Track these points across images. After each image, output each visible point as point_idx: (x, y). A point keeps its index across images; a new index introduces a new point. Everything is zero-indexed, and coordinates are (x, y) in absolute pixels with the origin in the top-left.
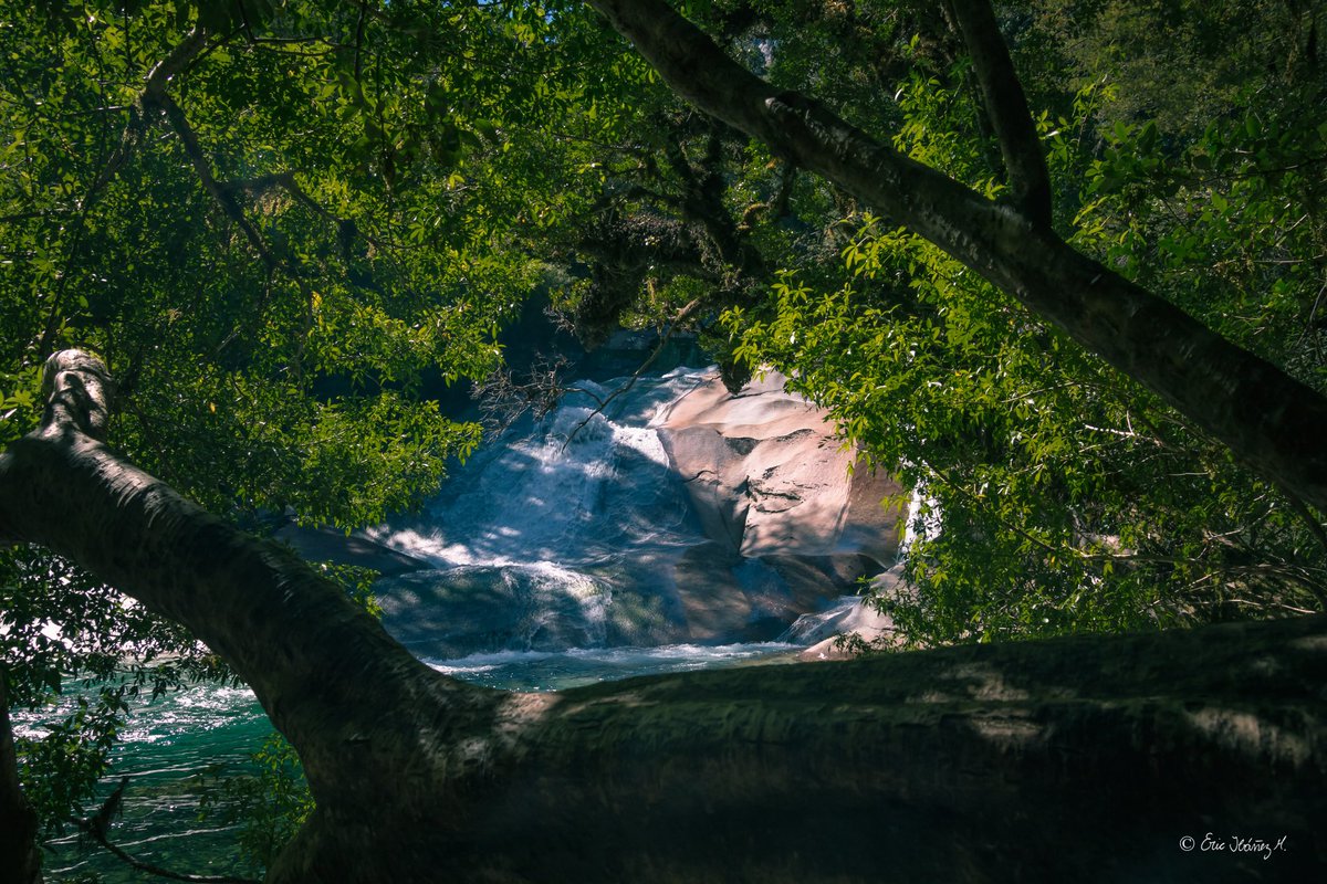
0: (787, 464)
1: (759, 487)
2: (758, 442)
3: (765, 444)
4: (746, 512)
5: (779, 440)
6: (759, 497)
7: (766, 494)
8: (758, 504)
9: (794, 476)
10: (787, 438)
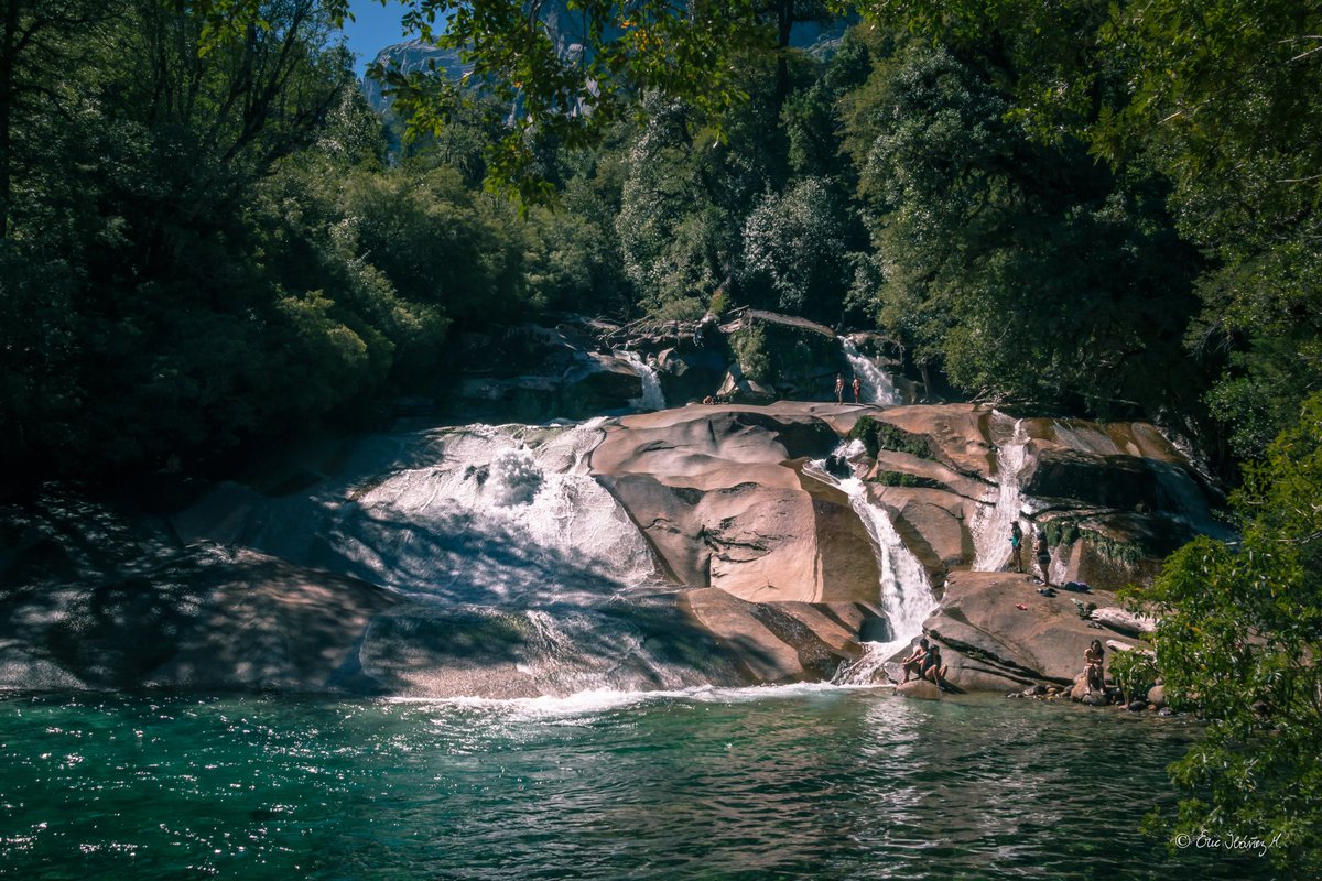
0: (744, 515)
1: (718, 537)
2: (704, 493)
3: (713, 495)
4: (708, 561)
5: (724, 491)
6: (721, 548)
7: (729, 544)
8: (721, 553)
9: (754, 527)
10: (733, 490)
